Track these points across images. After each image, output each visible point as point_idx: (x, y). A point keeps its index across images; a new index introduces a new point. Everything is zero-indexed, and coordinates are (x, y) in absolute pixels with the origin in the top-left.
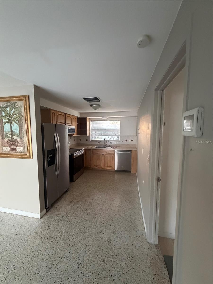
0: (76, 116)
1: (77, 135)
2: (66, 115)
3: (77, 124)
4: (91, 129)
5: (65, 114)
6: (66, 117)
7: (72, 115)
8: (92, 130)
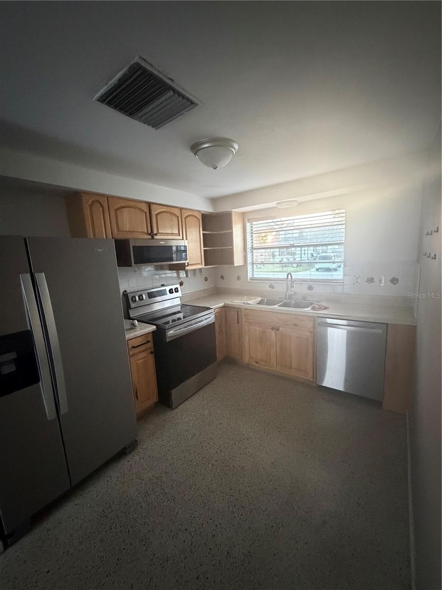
0: (199, 211)
1: (205, 266)
2: (153, 207)
3: (204, 234)
4: (249, 245)
5: (149, 205)
6: (154, 213)
7: (181, 209)
8: (253, 248)
